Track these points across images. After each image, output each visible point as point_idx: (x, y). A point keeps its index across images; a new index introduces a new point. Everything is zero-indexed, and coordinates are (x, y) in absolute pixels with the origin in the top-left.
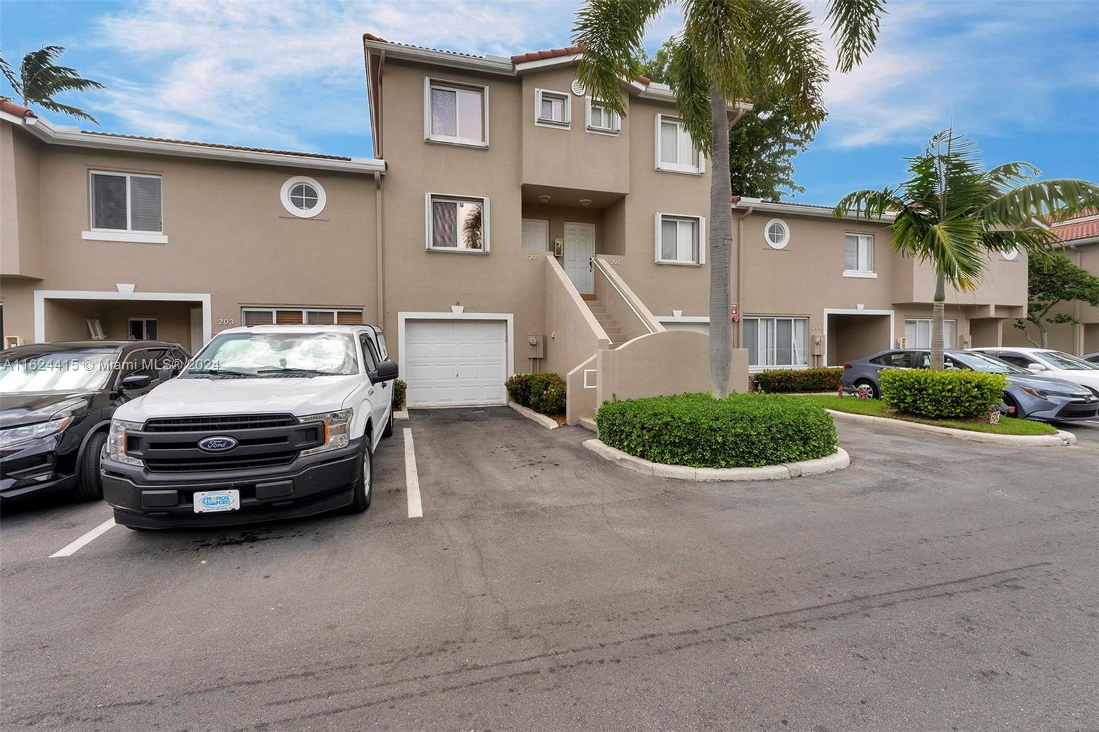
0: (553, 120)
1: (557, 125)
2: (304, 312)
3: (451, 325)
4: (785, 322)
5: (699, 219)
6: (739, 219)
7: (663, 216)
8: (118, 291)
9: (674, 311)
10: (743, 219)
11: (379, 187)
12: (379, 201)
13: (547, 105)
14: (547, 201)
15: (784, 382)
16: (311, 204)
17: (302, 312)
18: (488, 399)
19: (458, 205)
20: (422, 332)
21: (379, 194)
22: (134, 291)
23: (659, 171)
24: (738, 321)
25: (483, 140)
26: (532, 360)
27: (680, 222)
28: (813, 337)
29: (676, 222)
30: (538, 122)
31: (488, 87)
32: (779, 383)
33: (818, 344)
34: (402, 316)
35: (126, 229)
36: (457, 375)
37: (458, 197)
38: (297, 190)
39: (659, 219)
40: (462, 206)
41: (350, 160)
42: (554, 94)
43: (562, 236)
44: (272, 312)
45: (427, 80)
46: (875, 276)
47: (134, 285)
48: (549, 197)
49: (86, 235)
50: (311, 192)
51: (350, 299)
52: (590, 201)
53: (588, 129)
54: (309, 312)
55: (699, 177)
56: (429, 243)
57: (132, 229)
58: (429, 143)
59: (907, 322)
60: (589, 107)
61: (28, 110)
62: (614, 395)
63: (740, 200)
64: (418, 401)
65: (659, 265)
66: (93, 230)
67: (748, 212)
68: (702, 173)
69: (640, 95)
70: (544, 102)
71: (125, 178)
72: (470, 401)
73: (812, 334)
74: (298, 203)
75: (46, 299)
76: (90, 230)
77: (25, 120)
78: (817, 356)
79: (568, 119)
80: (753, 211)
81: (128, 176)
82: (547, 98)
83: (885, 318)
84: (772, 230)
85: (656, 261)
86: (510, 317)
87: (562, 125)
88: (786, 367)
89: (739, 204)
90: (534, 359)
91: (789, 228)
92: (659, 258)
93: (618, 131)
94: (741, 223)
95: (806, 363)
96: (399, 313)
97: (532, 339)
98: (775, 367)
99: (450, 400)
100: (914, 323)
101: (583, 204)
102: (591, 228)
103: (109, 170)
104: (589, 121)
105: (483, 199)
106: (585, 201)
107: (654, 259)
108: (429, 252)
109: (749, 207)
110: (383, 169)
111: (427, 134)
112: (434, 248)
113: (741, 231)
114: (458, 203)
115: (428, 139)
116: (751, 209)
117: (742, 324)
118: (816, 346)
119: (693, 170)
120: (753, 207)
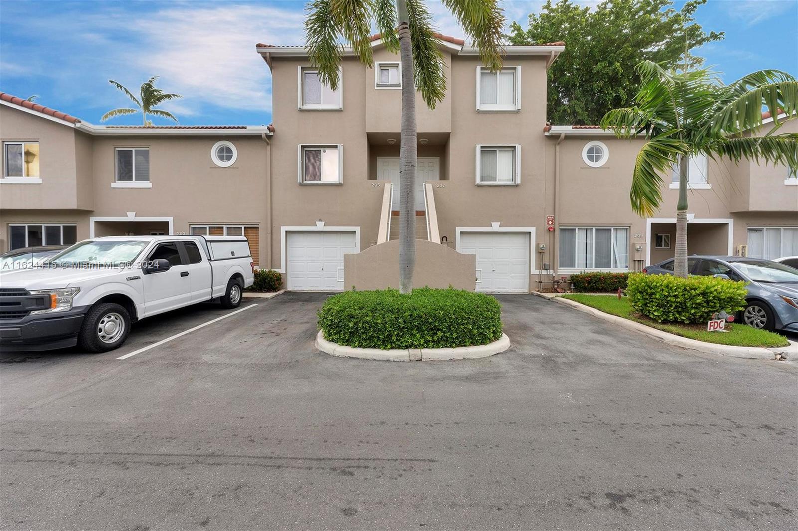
0: (389, 83)
1: (392, 86)
2: (225, 227)
4: (604, 231)
5: (515, 147)
6: (554, 145)
7: (482, 147)
8: (127, 216)
9: (492, 223)
10: (559, 144)
11: (267, 144)
12: (269, 153)
13: (384, 73)
14: (393, 143)
15: (595, 283)
16: (229, 158)
17: (223, 227)
19: (322, 152)
20: (298, 240)
21: (269, 148)
22: (135, 216)
23: (479, 112)
24: (554, 230)
25: (339, 105)
27: (499, 151)
28: (634, 244)
29: (496, 151)
30: (377, 86)
31: (341, 66)
32: (589, 283)
33: (638, 250)
34: (284, 229)
35: (132, 180)
36: (322, 270)
37: (320, 146)
38: (222, 150)
39: (478, 150)
40: (324, 152)
41: (246, 128)
42: (389, 64)
44: (206, 228)
45: (299, 68)
46: (709, 187)
47: (135, 213)
48: (394, 140)
49: (113, 185)
50: (229, 151)
51: (252, 219)
52: (428, 141)
54: (228, 227)
55: (517, 112)
56: (300, 179)
57: (136, 180)
58: (301, 110)
59: (749, 229)
61: (76, 119)
63: (550, 129)
64: (296, 287)
65: (479, 186)
66: (117, 182)
67: (561, 138)
68: (518, 110)
69: (460, 54)
70: (382, 71)
71: (132, 151)
72: (332, 288)
73: (633, 241)
74: (222, 159)
75: (95, 222)
76: (115, 182)
77: (75, 124)
78: (639, 261)
79: (400, 80)
80: (566, 136)
81: (133, 150)
82: (384, 68)
83: (720, 227)
84: (590, 151)
85: (476, 183)
86: (357, 229)
87: (395, 86)
88: (605, 271)
89: (551, 132)
91: (609, 149)
92: (478, 181)
94: (558, 148)
95: (627, 267)
96: (282, 227)
98: (592, 270)
99: (317, 287)
100: (761, 230)
101: (422, 143)
102: (437, 161)
103: (124, 147)
105: (337, 146)
106: (423, 140)
107: (475, 182)
108: (300, 185)
109: (561, 134)
110: (268, 131)
111: (300, 105)
112: (305, 182)
113: (558, 154)
114: (322, 150)
115: (300, 108)
116: (563, 136)
117: (557, 232)
118: (636, 251)
119: (511, 107)
120: (565, 134)
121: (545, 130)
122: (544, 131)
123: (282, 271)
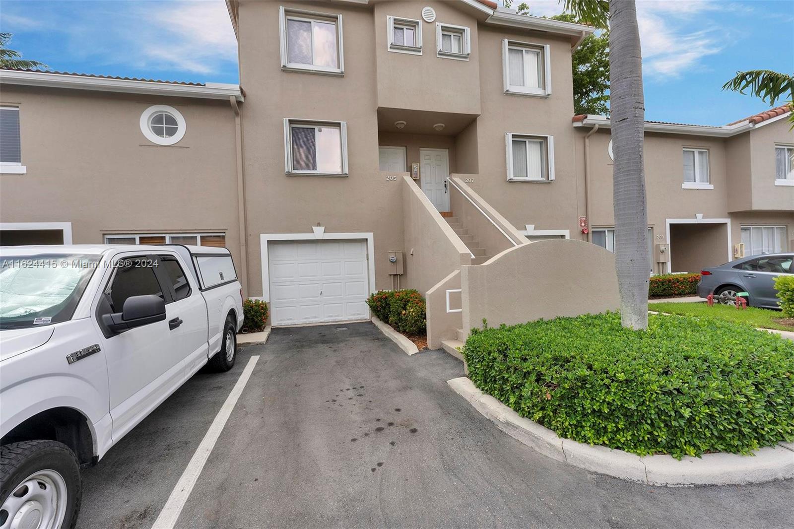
0: (405, 45)
1: (409, 50)
2: (167, 237)
3: (314, 245)
5: (547, 137)
6: (584, 138)
7: (514, 136)
9: (526, 226)
10: (589, 136)
11: (237, 114)
12: (238, 128)
13: (399, 32)
14: (403, 126)
16: (171, 132)
17: (165, 237)
18: (352, 315)
19: (317, 130)
20: (284, 253)
21: (238, 120)
23: (508, 94)
24: (588, 234)
25: (339, 68)
26: (392, 276)
27: (529, 142)
28: (658, 246)
29: (525, 141)
30: (391, 48)
31: (341, 15)
33: (662, 252)
34: (264, 238)
36: (321, 293)
37: (315, 122)
38: (158, 120)
39: (509, 139)
40: (320, 131)
41: (205, 85)
42: (406, 21)
43: (418, 160)
44: (134, 238)
45: (282, 9)
46: (711, 187)
48: (405, 123)
50: (171, 121)
51: (212, 224)
52: (443, 125)
53: (439, 54)
54: (172, 237)
55: (546, 98)
56: (288, 166)
58: (285, 70)
59: (742, 229)
60: (439, 32)
62: (484, 321)
63: (586, 117)
64: (284, 320)
65: (511, 182)
67: (594, 130)
68: (549, 95)
69: (489, 21)
70: (396, 30)
72: (335, 318)
73: (656, 243)
74: (158, 132)
78: (662, 263)
79: (420, 44)
80: (599, 128)
82: (399, 25)
83: (723, 225)
85: (508, 178)
86: (370, 236)
87: (414, 51)
89: (585, 121)
90: (394, 275)
92: (511, 175)
93: (468, 54)
94: (587, 141)
96: (261, 235)
97: (392, 257)
99: (315, 318)
100: (749, 229)
101: (437, 129)
102: (445, 154)
104: (440, 46)
105: (340, 124)
106: (439, 126)
107: (506, 176)
108: (289, 175)
109: (595, 124)
110: (239, 93)
111: (283, 62)
112: (294, 172)
113: (587, 148)
114: (317, 128)
115: (284, 66)
116: (597, 126)
117: (590, 235)
118: (661, 254)
119: (540, 92)
120: (599, 125)
121: (574, 120)
122: (573, 122)
123: (264, 298)
